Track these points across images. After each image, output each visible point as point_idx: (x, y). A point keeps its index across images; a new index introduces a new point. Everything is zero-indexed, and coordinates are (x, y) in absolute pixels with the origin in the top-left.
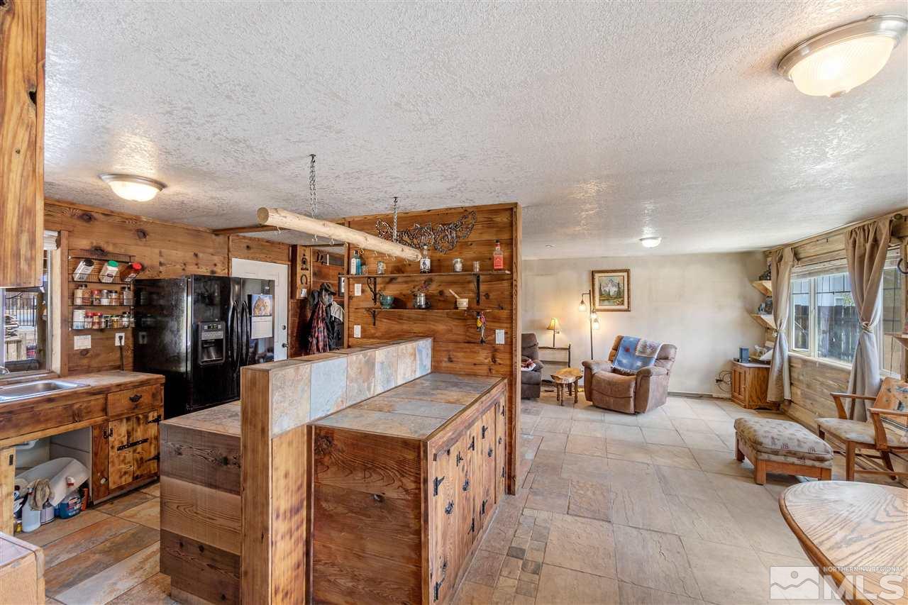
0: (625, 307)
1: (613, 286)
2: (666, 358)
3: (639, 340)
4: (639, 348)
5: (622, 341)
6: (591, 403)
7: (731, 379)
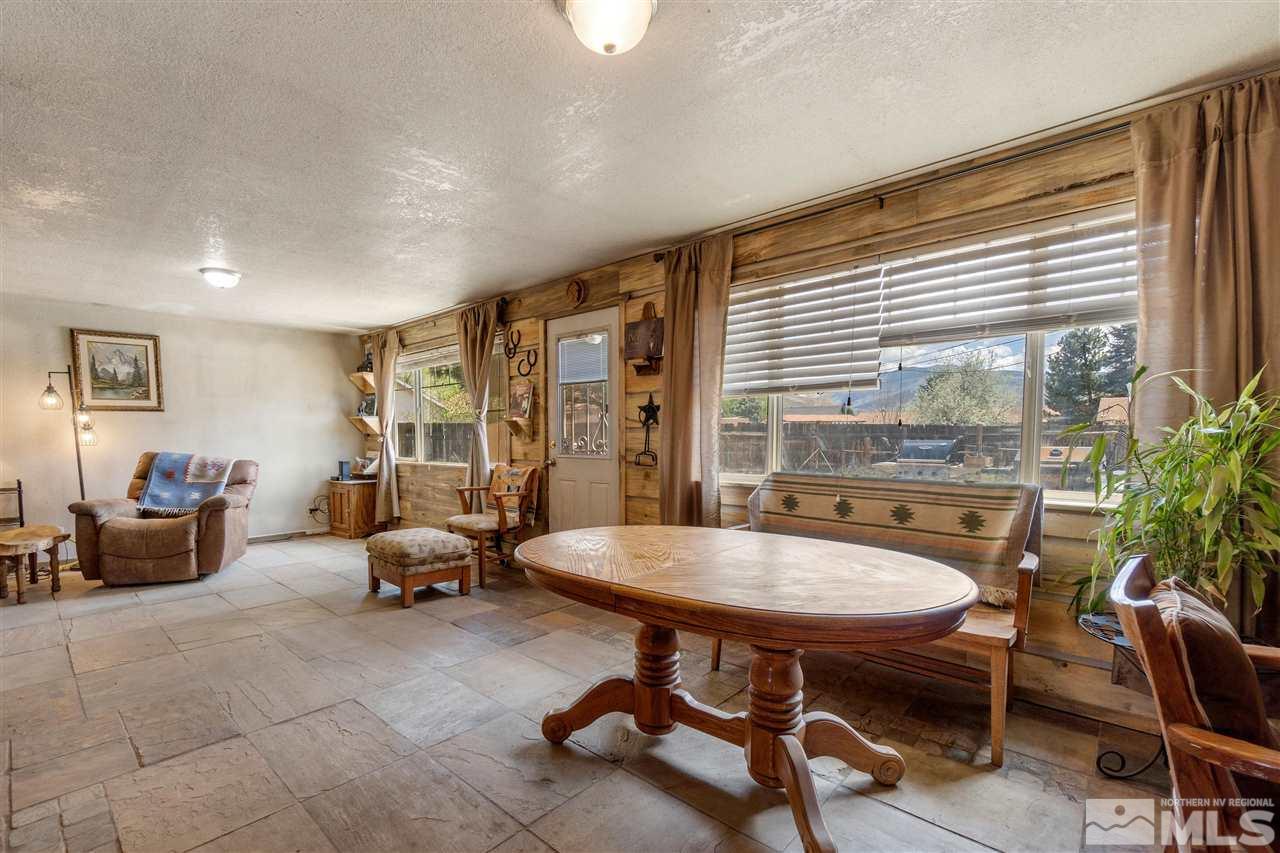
0: (153, 402)
1: (124, 363)
2: (243, 482)
3: (190, 457)
4: (192, 468)
5: (157, 461)
6: (100, 583)
7: (329, 504)
